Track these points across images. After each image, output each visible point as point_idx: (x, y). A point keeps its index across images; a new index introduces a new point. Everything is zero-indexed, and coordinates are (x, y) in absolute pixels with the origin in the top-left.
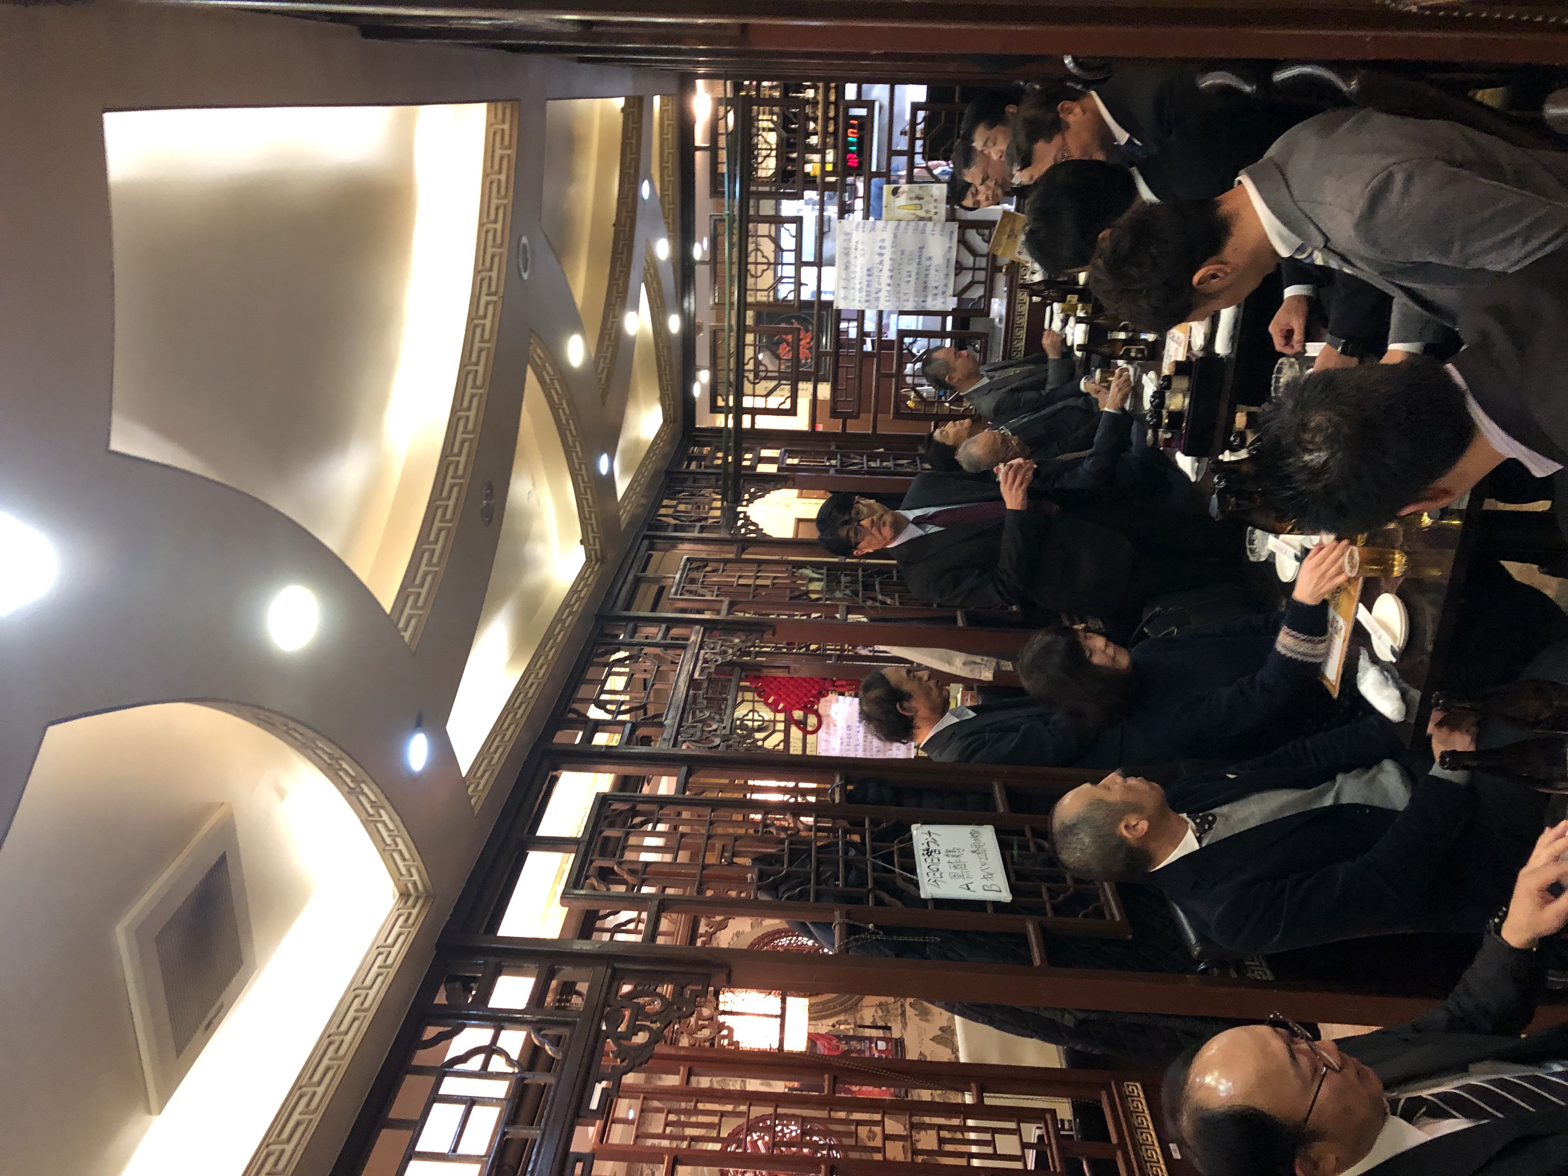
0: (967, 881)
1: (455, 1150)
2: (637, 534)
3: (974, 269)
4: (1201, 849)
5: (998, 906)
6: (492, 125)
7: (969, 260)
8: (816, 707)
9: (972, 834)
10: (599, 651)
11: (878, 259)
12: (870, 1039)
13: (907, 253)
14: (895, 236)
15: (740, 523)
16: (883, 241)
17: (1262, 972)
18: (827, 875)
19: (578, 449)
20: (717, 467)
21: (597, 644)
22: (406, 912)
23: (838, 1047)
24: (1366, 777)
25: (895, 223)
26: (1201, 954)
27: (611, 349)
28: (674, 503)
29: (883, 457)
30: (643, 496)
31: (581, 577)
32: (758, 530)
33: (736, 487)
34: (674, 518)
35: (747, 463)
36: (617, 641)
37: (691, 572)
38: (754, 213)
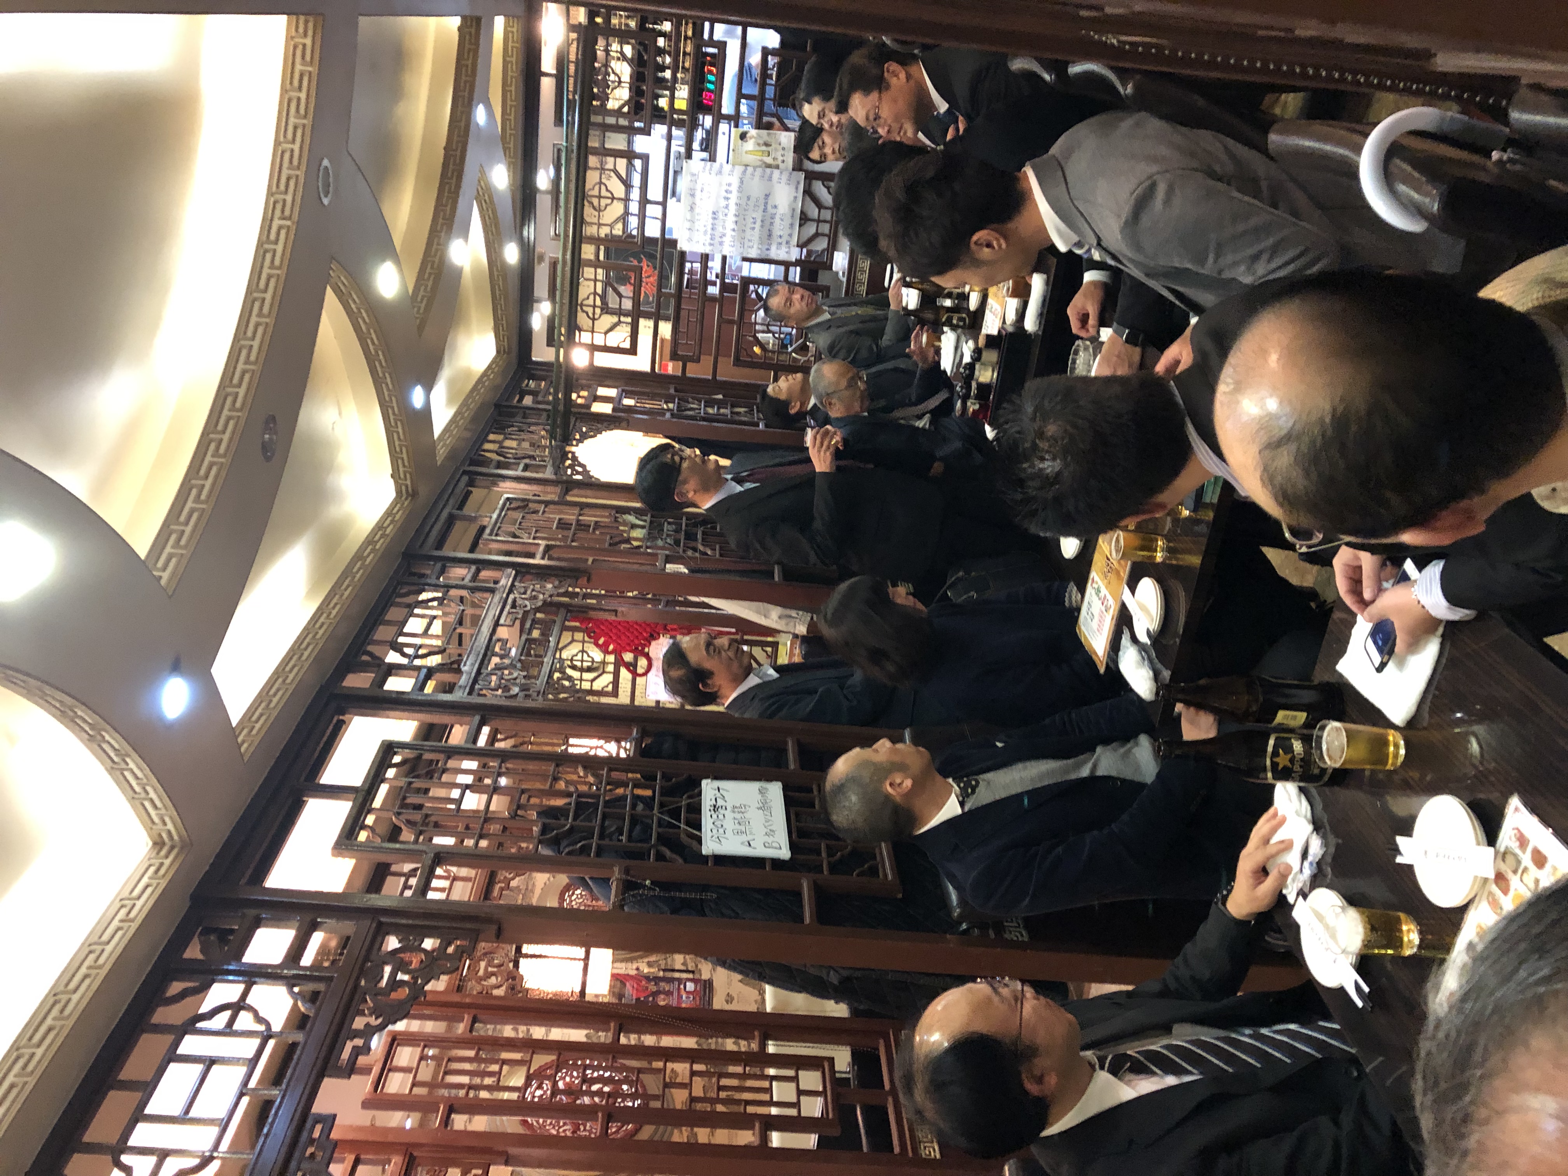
0: (749, 838)
1: (187, 1112)
2: (457, 469)
3: (819, 221)
4: (964, 814)
5: (776, 863)
6: (292, 38)
7: (813, 212)
8: (646, 650)
9: (762, 792)
10: (403, 591)
11: (723, 203)
12: (679, 980)
13: (753, 199)
14: (742, 182)
15: (569, 462)
16: (729, 185)
17: (1017, 933)
18: (613, 829)
19: (389, 380)
20: (548, 403)
21: (401, 583)
22: (157, 862)
23: (647, 988)
24: (1122, 750)
25: (743, 168)
26: (961, 915)
28: (501, 437)
29: (720, 404)
30: (465, 429)
31: (389, 513)
32: (586, 472)
33: (566, 425)
34: (498, 454)
35: (580, 401)
36: (423, 581)
37: (509, 512)
38: (596, 145)
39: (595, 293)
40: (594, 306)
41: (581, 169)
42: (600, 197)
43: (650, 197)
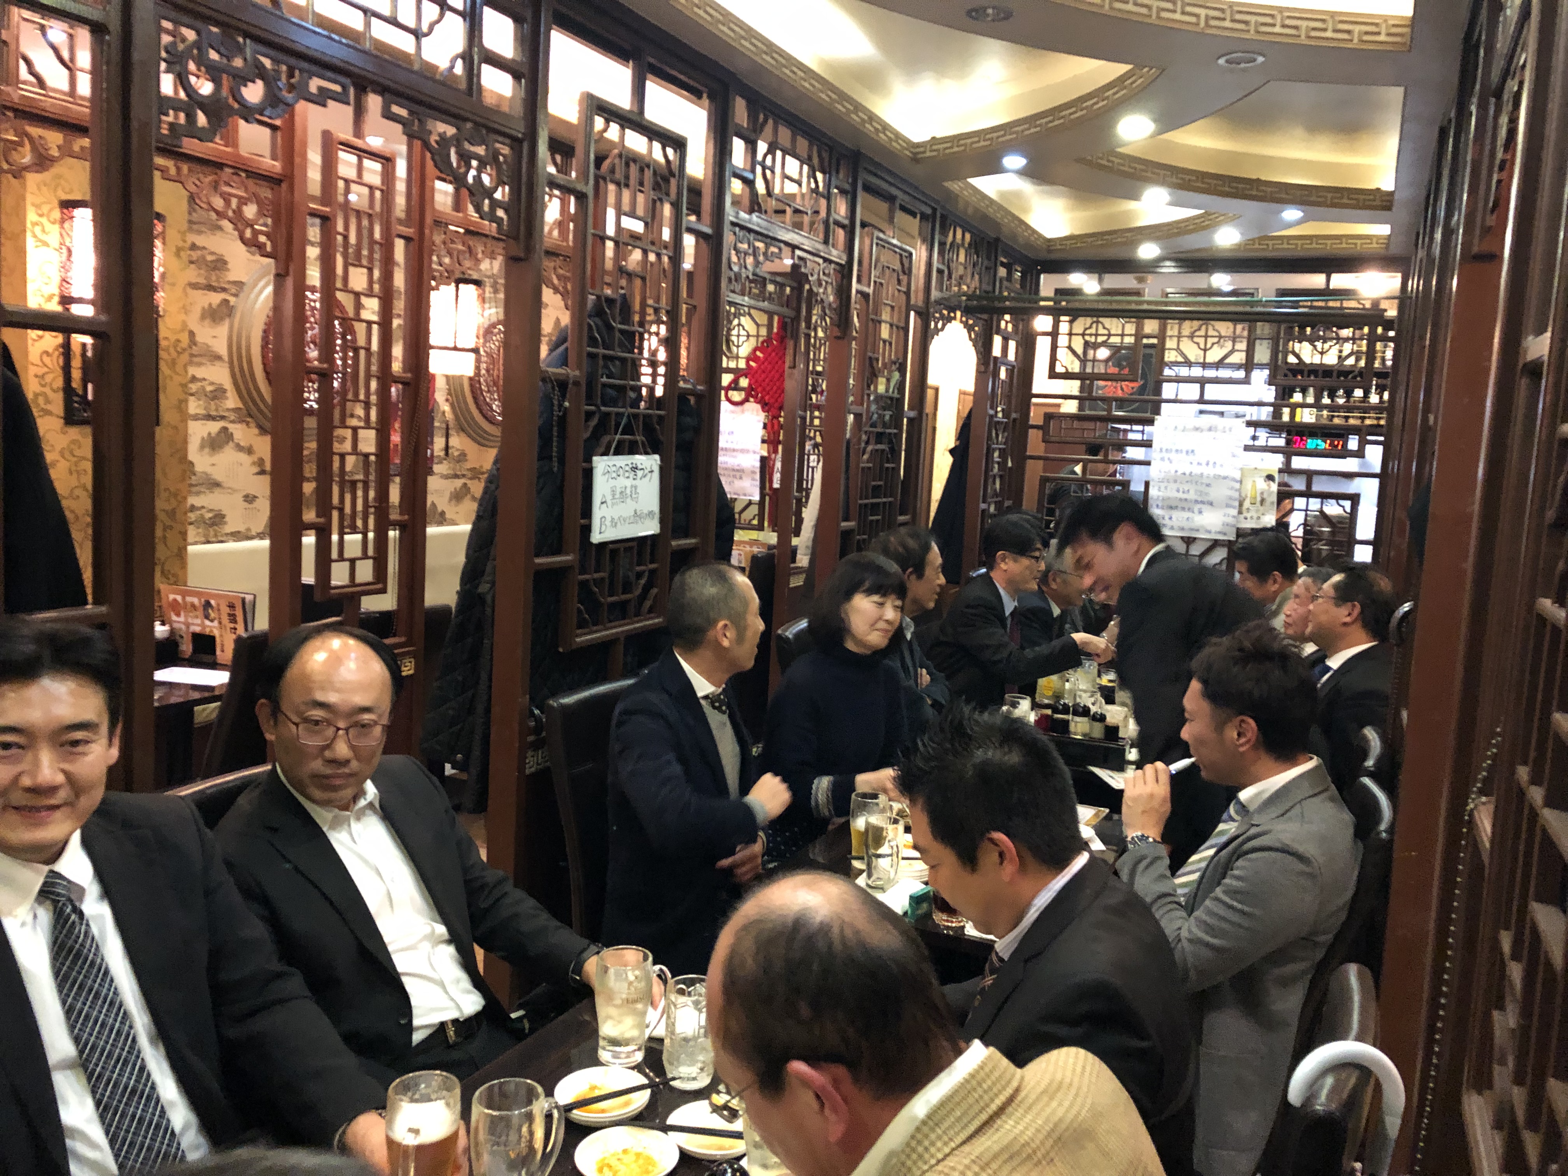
0: (609, 502)
2: (937, 202)
4: (697, 699)
5: (587, 529)
6: (1386, 21)
7: (1196, 550)
8: (752, 400)
9: (651, 513)
10: (824, 153)
11: (1203, 460)
13: (1208, 490)
14: (1225, 478)
15: (945, 312)
16: (1221, 466)
17: (533, 764)
18: (612, 368)
19: (1033, 130)
20: (1001, 292)
21: (831, 149)
25: (1238, 478)
26: (550, 707)
27: (1132, 171)
28: (968, 245)
29: (1002, 464)
30: (976, 209)
31: (898, 135)
32: (937, 331)
33: (982, 310)
34: (952, 244)
35: (1003, 324)
36: (834, 173)
37: (898, 256)
38: (1259, 331)
39: (1109, 335)
40: (1096, 335)
41: (1235, 316)
42: (1206, 337)
43: (1208, 386)
